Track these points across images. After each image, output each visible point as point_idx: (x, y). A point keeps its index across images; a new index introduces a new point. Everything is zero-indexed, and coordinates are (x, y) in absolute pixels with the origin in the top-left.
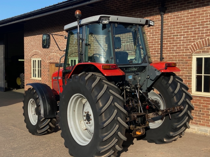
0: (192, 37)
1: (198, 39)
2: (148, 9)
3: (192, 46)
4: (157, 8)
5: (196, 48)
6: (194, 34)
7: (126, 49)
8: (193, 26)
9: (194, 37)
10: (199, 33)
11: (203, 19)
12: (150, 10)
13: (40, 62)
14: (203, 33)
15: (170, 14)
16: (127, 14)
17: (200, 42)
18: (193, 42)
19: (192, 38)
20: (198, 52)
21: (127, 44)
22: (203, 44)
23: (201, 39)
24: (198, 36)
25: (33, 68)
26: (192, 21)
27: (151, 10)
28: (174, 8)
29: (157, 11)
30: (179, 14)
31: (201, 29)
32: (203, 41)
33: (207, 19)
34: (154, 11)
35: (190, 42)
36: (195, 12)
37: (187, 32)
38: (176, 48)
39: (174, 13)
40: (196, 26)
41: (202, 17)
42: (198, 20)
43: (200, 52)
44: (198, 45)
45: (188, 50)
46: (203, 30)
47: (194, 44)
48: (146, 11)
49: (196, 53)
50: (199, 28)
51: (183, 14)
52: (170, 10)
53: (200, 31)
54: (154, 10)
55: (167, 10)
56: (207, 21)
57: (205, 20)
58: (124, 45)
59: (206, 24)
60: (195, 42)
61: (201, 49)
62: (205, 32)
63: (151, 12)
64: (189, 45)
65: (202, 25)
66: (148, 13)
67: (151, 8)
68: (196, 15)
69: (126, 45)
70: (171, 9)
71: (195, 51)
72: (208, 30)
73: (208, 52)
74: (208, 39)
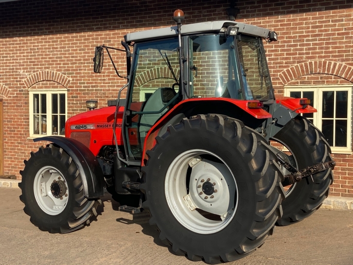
0: (283, 59)
1: (294, 62)
2: (204, 8)
3: (284, 73)
4: (222, 8)
5: (291, 76)
6: (287, 54)
7: (162, 76)
8: (285, 42)
9: (286, 59)
10: (296, 54)
11: (303, 32)
12: (208, 12)
14: (303, 54)
15: (245, 21)
16: (162, 14)
17: (297, 67)
18: (285, 67)
19: (284, 61)
20: (294, 84)
21: (163, 67)
22: (303, 71)
23: (298, 62)
24: (294, 58)
26: (284, 34)
27: (210, 11)
28: (251, 12)
29: (221, 14)
30: (262, 21)
31: (299, 47)
32: (302, 66)
33: (308, 32)
34: (217, 12)
35: (280, 67)
36: (289, 20)
37: (276, 51)
38: (256, 77)
39: (253, 19)
40: (289, 42)
41: (300, 28)
42: (294, 33)
43: (298, 83)
44: (293, 72)
45: (278, 79)
46: (302, 49)
47: (288, 71)
48: (200, 12)
49: (290, 84)
50: (296, 45)
51: (268, 22)
52: (245, 14)
53: (297, 50)
54: (215, 10)
55: (239, 13)
56: (308, 36)
57: (304, 34)
58: (158, 69)
59: (307, 40)
60: (289, 66)
61: (299, 78)
62: (305, 51)
63: (211, 15)
64: (279, 71)
65: (300, 41)
66: (204, 16)
67: (210, 7)
68: (290, 24)
69: (161, 68)
70: (247, 12)
71: (288, 81)
72: (309, 49)
73: (309, 83)
74: (311, 63)
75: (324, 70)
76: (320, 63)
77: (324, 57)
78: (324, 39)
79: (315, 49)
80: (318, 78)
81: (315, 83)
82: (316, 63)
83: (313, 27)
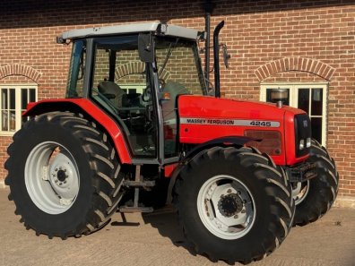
0: (259, 55)
1: (270, 59)
3: (260, 70)
4: (199, 2)
5: (266, 72)
6: (263, 51)
8: (261, 38)
9: (262, 55)
10: (271, 50)
11: (278, 29)
14: (279, 50)
17: (273, 63)
18: (261, 63)
19: (260, 58)
20: (270, 80)
22: (278, 67)
23: (274, 59)
24: (270, 55)
26: (260, 30)
30: (238, 16)
31: (275, 44)
32: (277, 63)
33: (284, 28)
34: (193, 7)
35: (256, 63)
36: (265, 16)
37: (252, 47)
38: (232, 73)
40: (266, 38)
41: (276, 25)
42: (270, 29)
43: (273, 80)
44: (269, 68)
45: (254, 75)
46: (278, 46)
47: (264, 68)
48: (176, 6)
49: (266, 81)
50: (272, 42)
52: (222, 9)
53: (272, 46)
54: (191, 5)
55: (216, 8)
56: (284, 32)
57: (281, 30)
58: (132, 63)
59: (283, 37)
60: (265, 63)
61: (275, 75)
62: (280, 48)
64: (255, 68)
65: (275, 37)
66: (180, 10)
68: (265, 21)
70: (224, 7)
71: (264, 77)
72: (285, 46)
73: (285, 80)
74: (286, 60)
75: (300, 67)
76: (296, 60)
77: (300, 54)
78: (299, 36)
79: (291, 45)
80: (293, 75)
81: (290, 80)
82: (291, 59)
83: (289, 24)
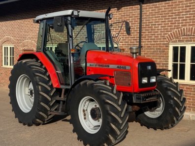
0: (168, 26)
1: (174, 28)
3: (169, 35)
5: (173, 37)
6: (171, 24)
8: (170, 16)
9: (170, 26)
10: (176, 23)
11: (180, 10)
13: (12, 49)
17: (176, 31)
18: (169, 31)
19: (169, 28)
23: (177, 28)
24: (175, 26)
25: (5, 55)
26: (169, 11)
30: (157, 4)
31: (177, 19)
32: (179, 31)
33: (183, 10)
35: (167, 31)
36: (172, 3)
37: (164, 21)
38: (154, 37)
40: (172, 16)
41: (179, 7)
42: (175, 10)
43: (176, 41)
44: (174, 34)
45: (165, 39)
46: (179, 20)
47: (171, 34)
49: (172, 42)
50: (176, 18)
51: (161, 4)
53: (176, 21)
56: (183, 12)
57: (181, 11)
59: (183, 15)
60: (171, 31)
61: (177, 38)
62: (181, 22)
64: (166, 34)
65: (178, 15)
68: (172, 5)
71: (171, 40)
72: (183, 20)
73: (183, 41)
74: (184, 29)
75: (191, 33)
76: (189, 29)
77: (192, 25)
78: (192, 14)
79: (186, 20)
80: (188, 38)
81: (186, 41)
82: (187, 28)
83: (186, 7)
